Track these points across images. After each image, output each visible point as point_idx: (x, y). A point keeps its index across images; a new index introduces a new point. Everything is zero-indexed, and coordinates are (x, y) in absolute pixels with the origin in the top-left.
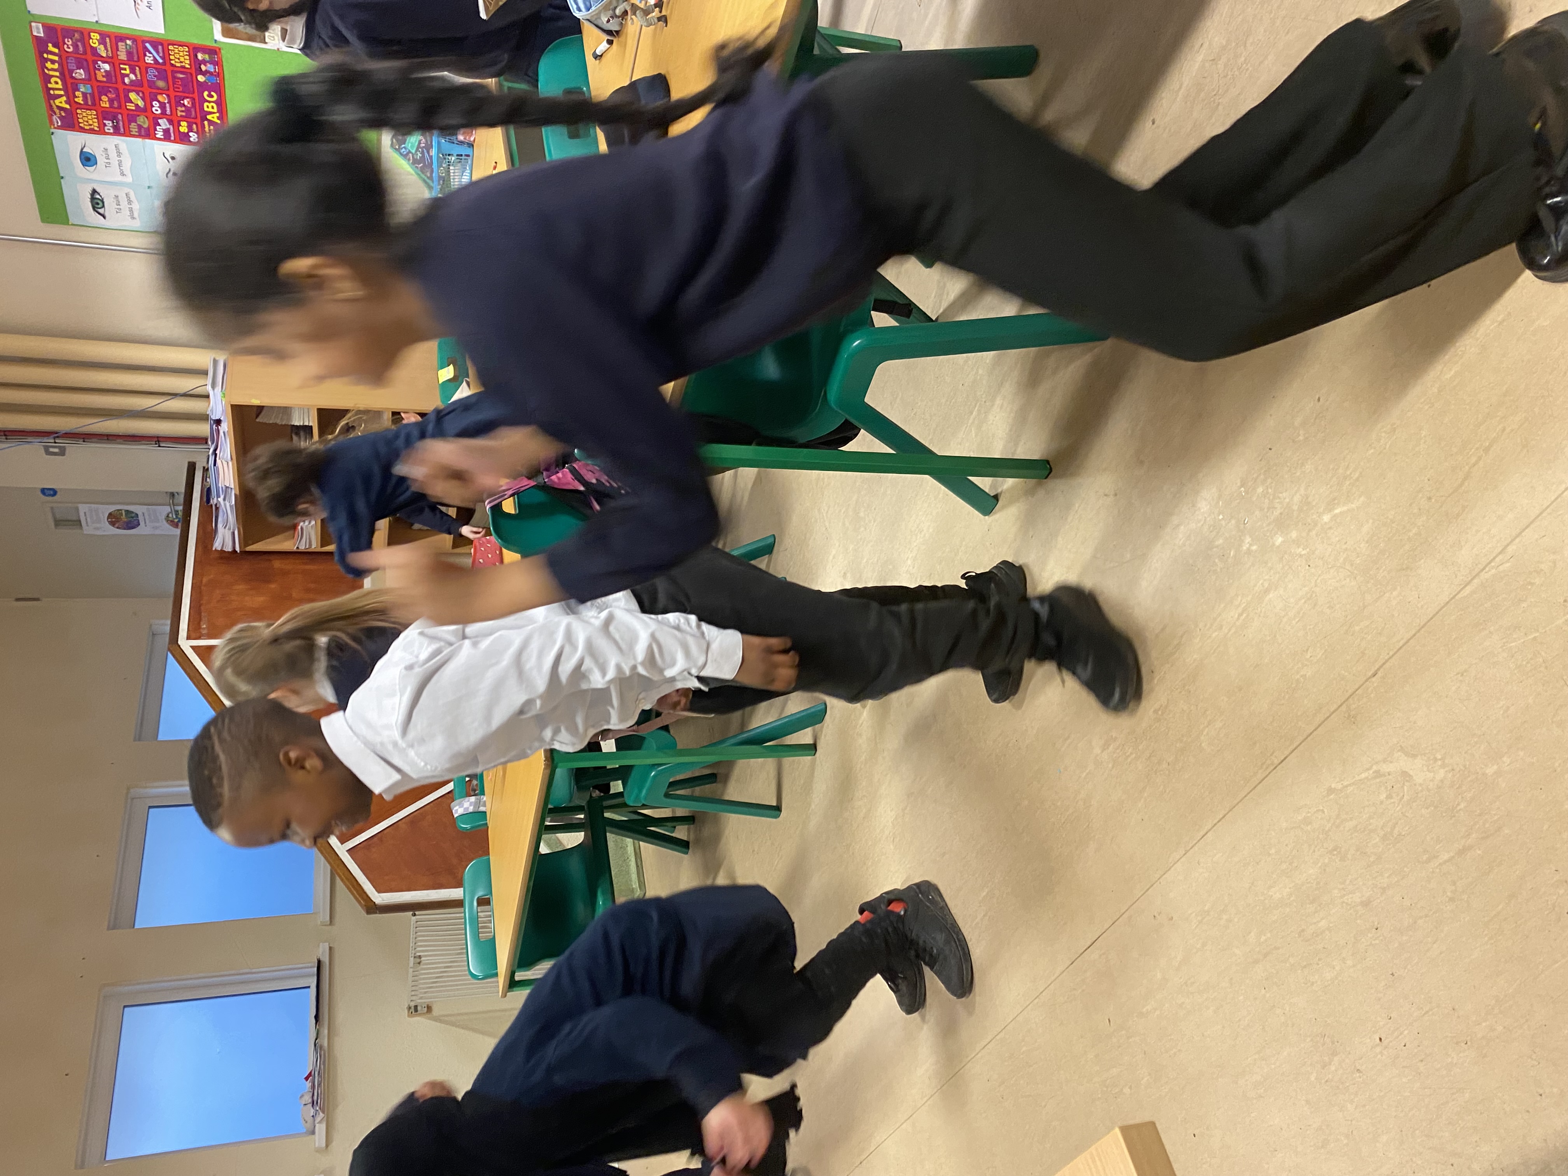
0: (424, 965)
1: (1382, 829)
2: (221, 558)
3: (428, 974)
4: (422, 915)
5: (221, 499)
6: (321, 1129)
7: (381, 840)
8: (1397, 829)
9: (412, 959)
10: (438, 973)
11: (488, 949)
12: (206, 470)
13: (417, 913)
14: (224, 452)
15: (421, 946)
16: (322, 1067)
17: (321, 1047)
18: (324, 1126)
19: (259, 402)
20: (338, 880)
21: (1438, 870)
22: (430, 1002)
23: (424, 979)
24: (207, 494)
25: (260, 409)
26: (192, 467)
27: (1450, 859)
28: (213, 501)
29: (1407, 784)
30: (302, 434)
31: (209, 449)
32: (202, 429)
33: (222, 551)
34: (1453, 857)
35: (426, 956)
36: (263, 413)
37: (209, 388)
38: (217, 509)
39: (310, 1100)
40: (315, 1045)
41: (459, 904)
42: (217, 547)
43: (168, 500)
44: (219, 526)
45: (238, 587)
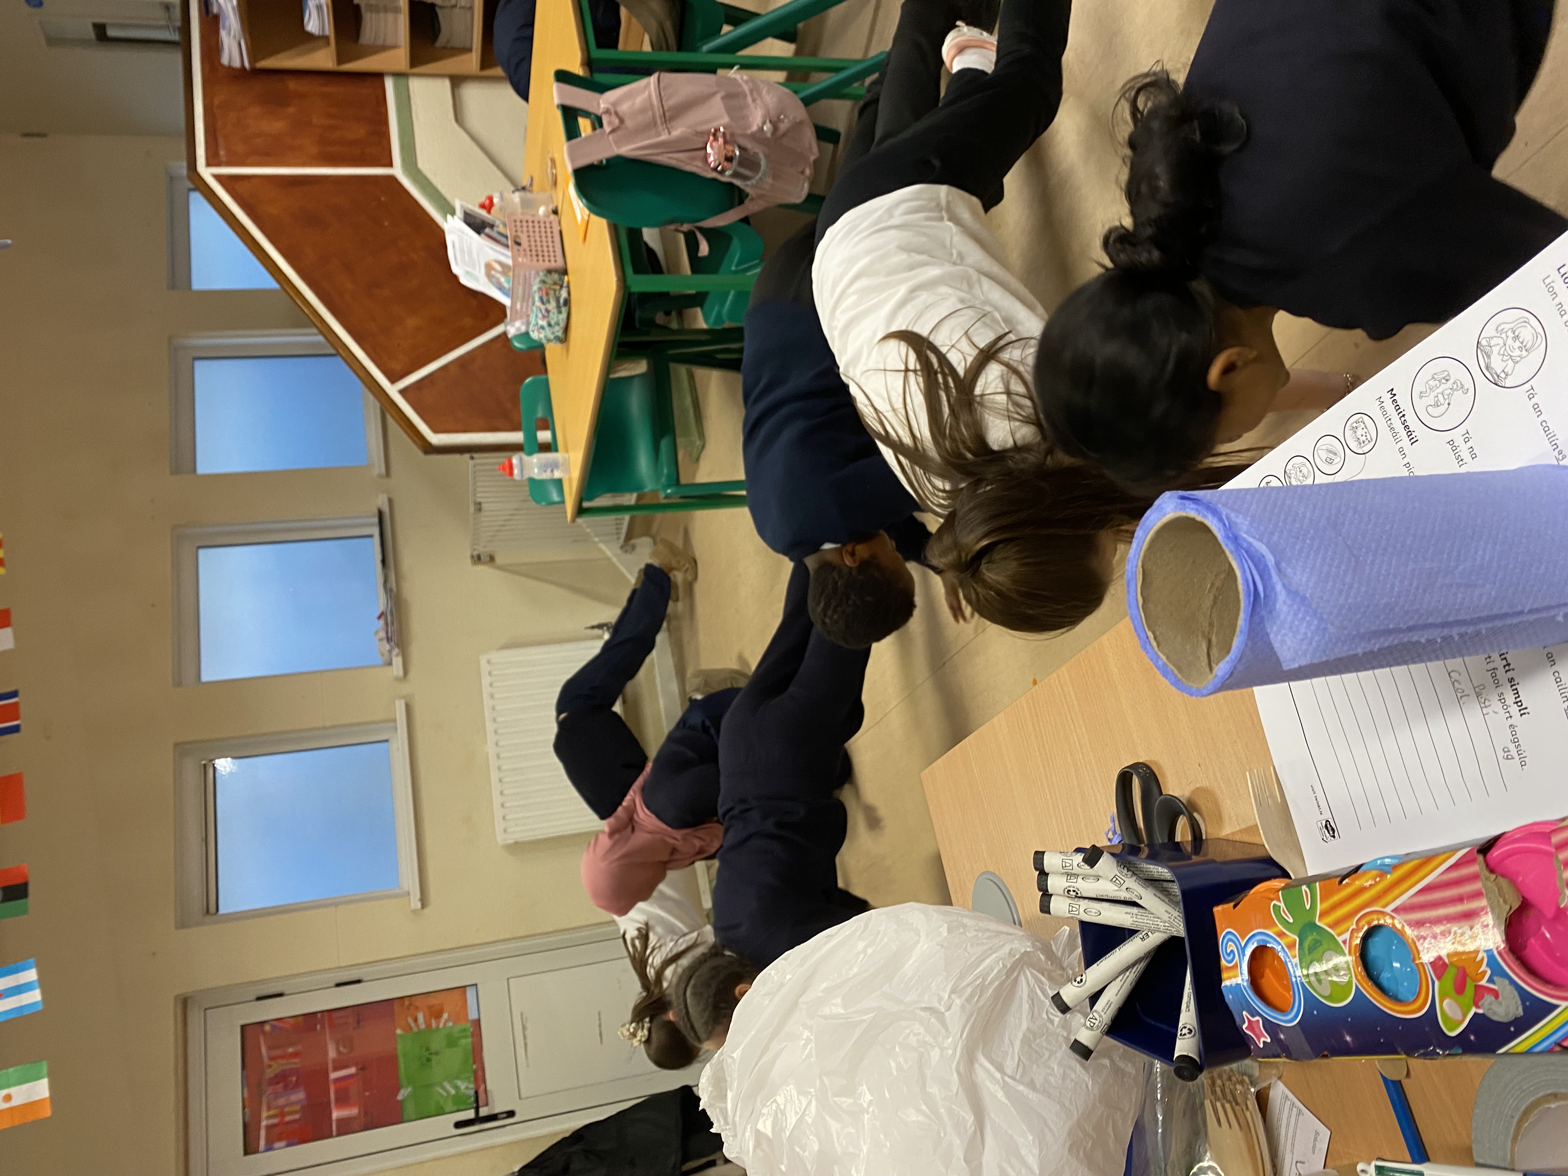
0: (486, 511)
2: (231, 76)
3: (489, 521)
4: (478, 458)
6: (398, 661)
7: (432, 382)
9: (472, 506)
10: (499, 521)
13: (475, 456)
15: (481, 492)
16: (393, 607)
17: (391, 590)
18: (400, 659)
20: (390, 419)
22: (492, 552)
23: (485, 527)
24: (205, 4)
28: (213, 10)
33: (232, 68)
35: (486, 503)
38: (218, 14)
39: (385, 636)
40: (385, 587)
42: (225, 60)
43: (161, 13)
44: (223, 33)
45: (253, 110)
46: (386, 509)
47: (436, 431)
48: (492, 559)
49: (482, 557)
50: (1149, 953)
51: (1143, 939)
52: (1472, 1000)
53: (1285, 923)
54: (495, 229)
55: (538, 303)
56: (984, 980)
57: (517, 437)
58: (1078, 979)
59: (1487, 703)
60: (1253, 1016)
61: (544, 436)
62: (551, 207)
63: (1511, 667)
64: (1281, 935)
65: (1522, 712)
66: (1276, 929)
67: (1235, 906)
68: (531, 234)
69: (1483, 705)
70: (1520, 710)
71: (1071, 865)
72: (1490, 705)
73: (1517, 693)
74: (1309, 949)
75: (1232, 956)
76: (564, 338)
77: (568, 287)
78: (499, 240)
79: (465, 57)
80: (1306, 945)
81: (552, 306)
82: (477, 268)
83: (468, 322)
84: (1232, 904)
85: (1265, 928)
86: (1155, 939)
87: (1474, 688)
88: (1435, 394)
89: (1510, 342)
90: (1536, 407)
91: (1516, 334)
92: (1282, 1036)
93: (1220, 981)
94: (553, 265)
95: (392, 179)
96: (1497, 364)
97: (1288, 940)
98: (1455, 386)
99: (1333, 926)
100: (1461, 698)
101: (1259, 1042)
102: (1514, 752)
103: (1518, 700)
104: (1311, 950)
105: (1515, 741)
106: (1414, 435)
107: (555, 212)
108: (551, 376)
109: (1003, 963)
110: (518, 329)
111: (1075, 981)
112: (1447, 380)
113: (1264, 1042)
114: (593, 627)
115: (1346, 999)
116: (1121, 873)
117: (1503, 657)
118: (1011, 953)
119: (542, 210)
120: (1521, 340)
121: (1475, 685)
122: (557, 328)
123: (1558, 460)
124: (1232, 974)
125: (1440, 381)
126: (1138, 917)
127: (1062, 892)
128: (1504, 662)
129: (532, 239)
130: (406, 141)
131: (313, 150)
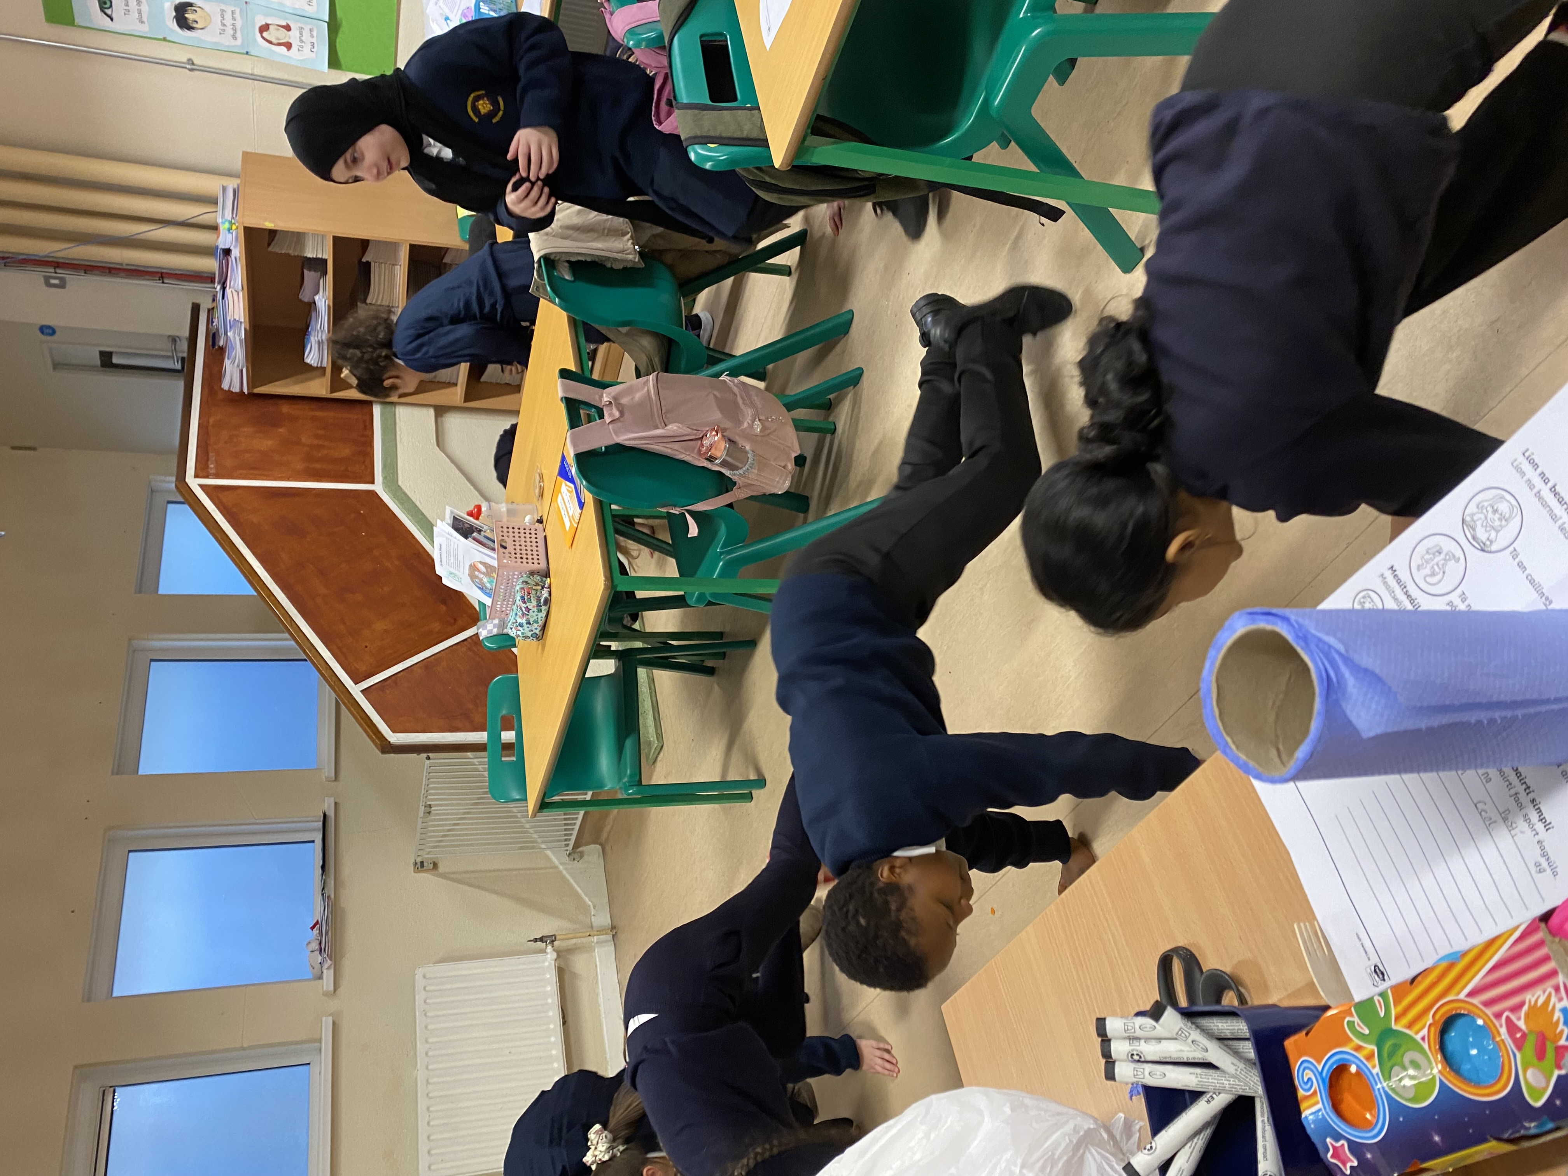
0: (433, 815)
2: (229, 400)
3: (438, 826)
4: (436, 758)
5: (228, 336)
6: (328, 975)
7: (395, 683)
9: (422, 808)
10: (449, 825)
12: (212, 310)
13: (430, 757)
14: (234, 282)
15: (432, 794)
16: (330, 917)
17: (328, 898)
18: (332, 971)
19: (273, 225)
22: (439, 858)
23: (433, 831)
24: (213, 336)
25: (272, 233)
26: (196, 311)
28: (221, 340)
30: (315, 267)
31: (217, 284)
32: (210, 264)
33: (230, 392)
35: (437, 805)
36: (276, 240)
37: (218, 216)
38: (225, 347)
39: (317, 947)
40: (322, 895)
41: (475, 748)
42: (225, 386)
43: (169, 345)
44: (227, 362)
45: (246, 429)
46: (331, 814)
47: (394, 732)
48: (435, 865)
49: (425, 864)
50: (1214, 1117)
51: (1208, 1102)
52: (1553, 1063)
53: (1361, 1036)
54: (482, 533)
55: (519, 602)
56: (1053, 1154)
57: (481, 737)
58: (1148, 1147)
59: (1514, 825)
60: (1337, 1140)
61: (508, 736)
62: (537, 517)
63: (1531, 789)
64: (1358, 1048)
65: (1547, 827)
66: (1352, 1045)
67: (1307, 1034)
68: (517, 539)
69: (1510, 828)
70: (1545, 826)
71: (1134, 1028)
72: (1516, 827)
73: (1541, 811)
74: (1388, 1055)
75: (1309, 1084)
76: (541, 635)
77: (550, 587)
78: (486, 543)
79: (452, 390)
80: (1385, 1054)
81: (532, 605)
82: (461, 569)
83: (436, 626)
84: (1304, 1033)
85: (1340, 1046)
86: (1221, 1101)
87: (1501, 814)
88: (1431, 565)
89: (1490, 515)
90: (1521, 565)
91: (1495, 508)
92: (1369, 1156)
93: (1300, 1113)
94: (536, 567)
95: (373, 494)
96: (1482, 534)
97: (1365, 1052)
98: (1448, 557)
99: (1410, 1026)
100: (1489, 825)
101: (1346, 1169)
102: (1545, 864)
103: (1542, 817)
104: (1391, 1055)
105: (1544, 854)
106: (1416, 602)
107: (540, 521)
108: (519, 675)
109: (1069, 1139)
110: (490, 631)
111: (1145, 1149)
112: (1440, 553)
113: (1351, 1167)
114: (536, 940)
115: (1430, 1095)
116: (1186, 1026)
117: (1522, 782)
118: (1075, 1130)
119: (528, 518)
120: (1500, 512)
121: (1501, 812)
122: (536, 625)
123: (1545, 605)
124: (1312, 1101)
125: (1434, 554)
126: (1203, 1077)
127: (1125, 1057)
128: (1524, 786)
129: (517, 544)
130: (389, 461)
131: (300, 466)
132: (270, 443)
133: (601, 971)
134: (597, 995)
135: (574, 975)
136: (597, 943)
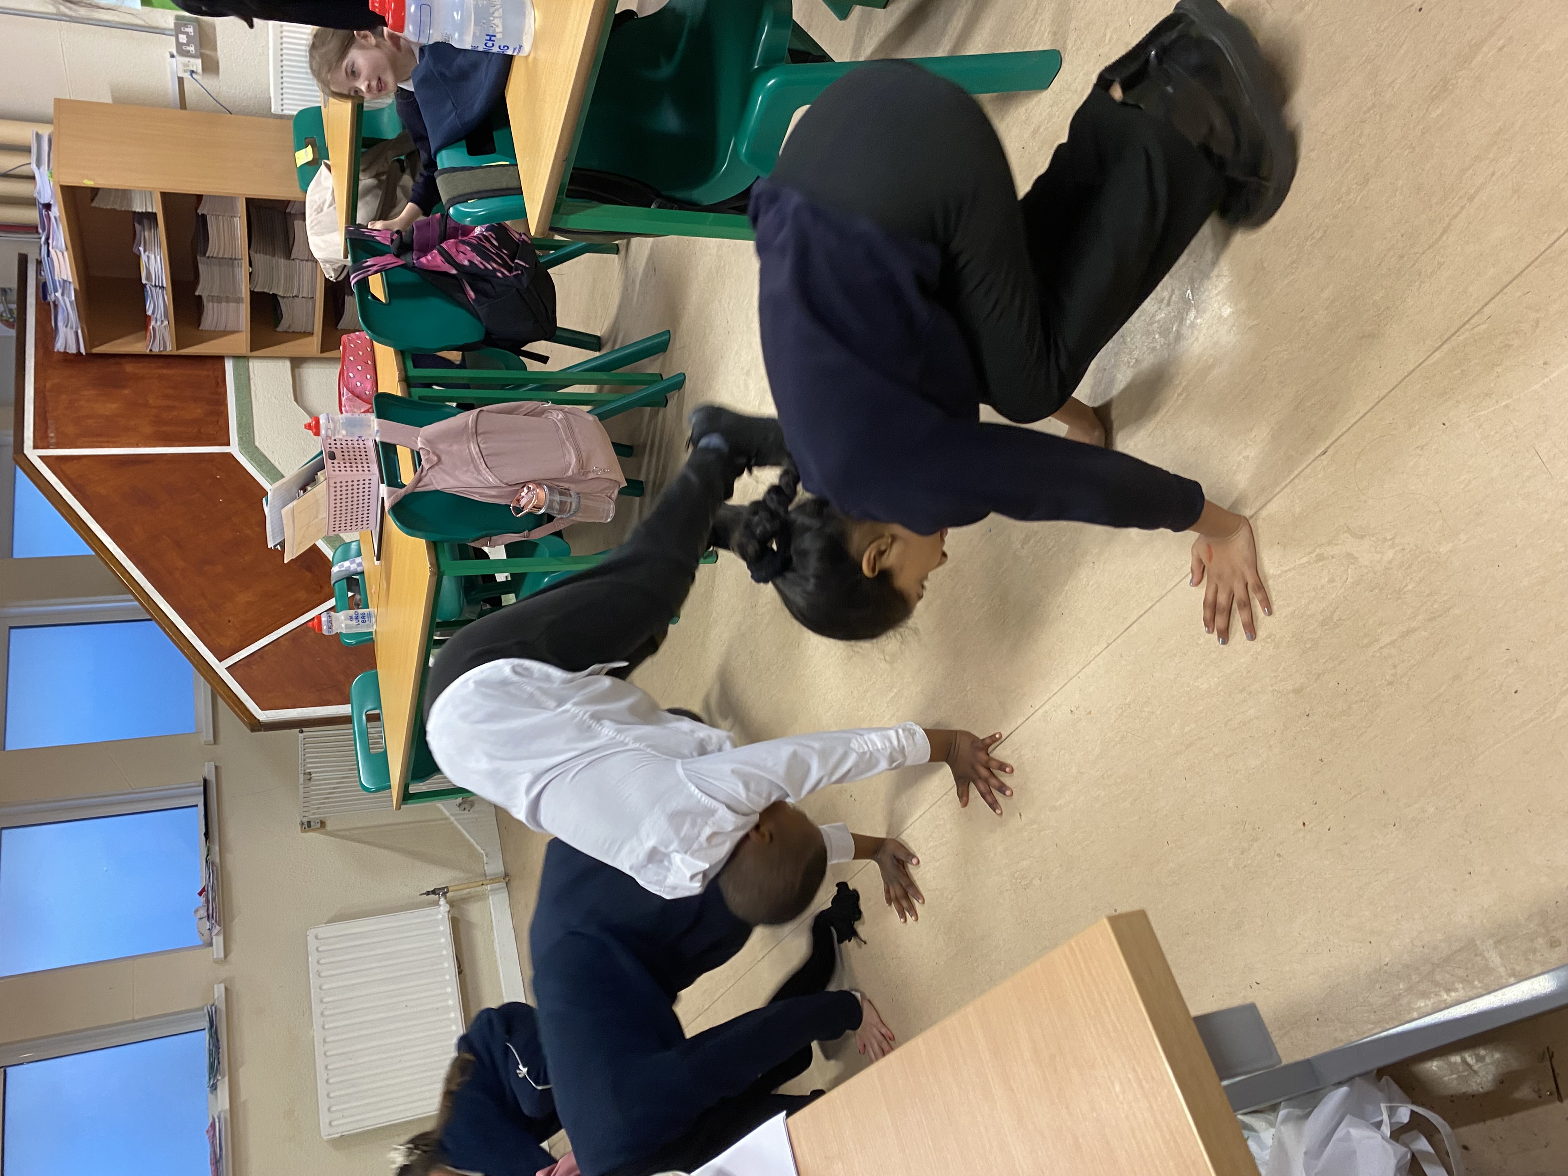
0: (316, 780)
1: (1321, 613)
2: (65, 361)
3: (320, 790)
4: (309, 732)
5: (58, 294)
6: (218, 941)
7: (262, 657)
8: (1337, 613)
9: (302, 777)
10: (330, 789)
11: (379, 764)
12: (39, 263)
13: (304, 729)
14: (58, 240)
15: (311, 763)
16: (215, 882)
17: (213, 863)
18: (221, 938)
19: (92, 183)
20: (220, 701)
21: (1378, 654)
22: (325, 817)
23: (315, 795)
24: (43, 290)
25: (94, 192)
26: (23, 261)
27: (1392, 643)
28: (51, 298)
29: (1352, 566)
30: (145, 222)
31: (40, 238)
32: (31, 215)
33: (65, 353)
34: (1396, 640)
35: (316, 772)
36: (98, 197)
37: (34, 166)
38: (56, 306)
39: (205, 914)
40: (207, 862)
41: (346, 720)
42: (59, 347)
44: (60, 322)
45: (86, 393)
46: (212, 778)
47: (264, 710)
48: (323, 824)
49: (312, 824)
57: (345, 710)
79: (307, 340)
95: (229, 456)
114: (428, 893)
130: (244, 420)
131: (148, 430)
132: (114, 406)
133: (495, 917)
134: (493, 941)
135: (470, 924)
136: (491, 890)
